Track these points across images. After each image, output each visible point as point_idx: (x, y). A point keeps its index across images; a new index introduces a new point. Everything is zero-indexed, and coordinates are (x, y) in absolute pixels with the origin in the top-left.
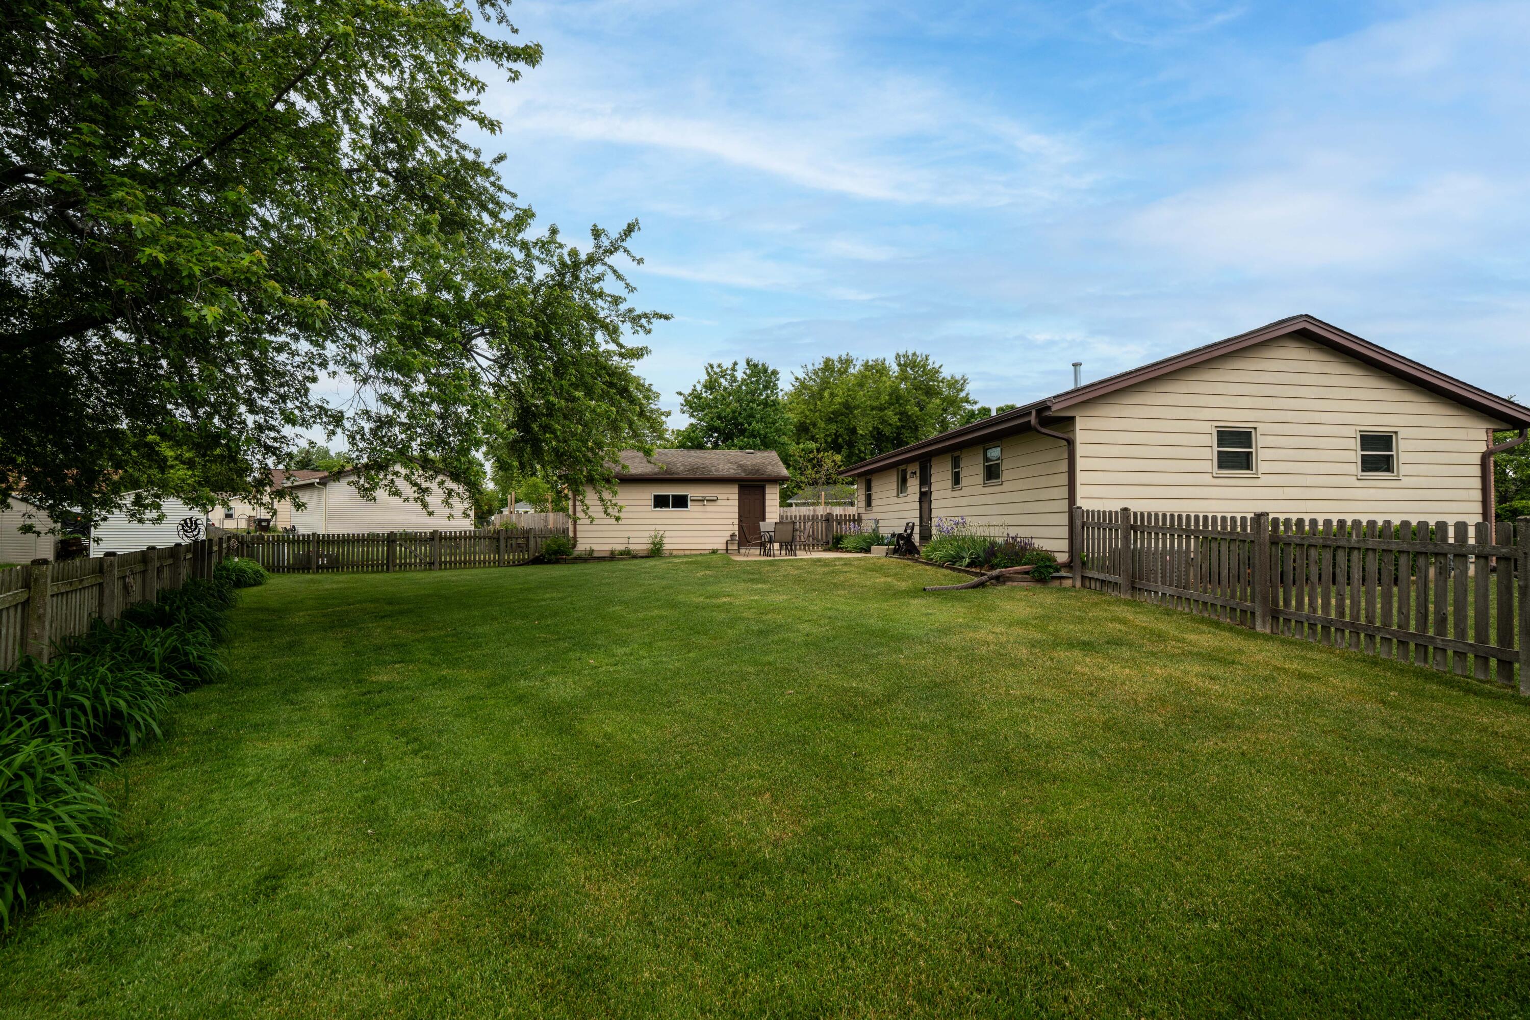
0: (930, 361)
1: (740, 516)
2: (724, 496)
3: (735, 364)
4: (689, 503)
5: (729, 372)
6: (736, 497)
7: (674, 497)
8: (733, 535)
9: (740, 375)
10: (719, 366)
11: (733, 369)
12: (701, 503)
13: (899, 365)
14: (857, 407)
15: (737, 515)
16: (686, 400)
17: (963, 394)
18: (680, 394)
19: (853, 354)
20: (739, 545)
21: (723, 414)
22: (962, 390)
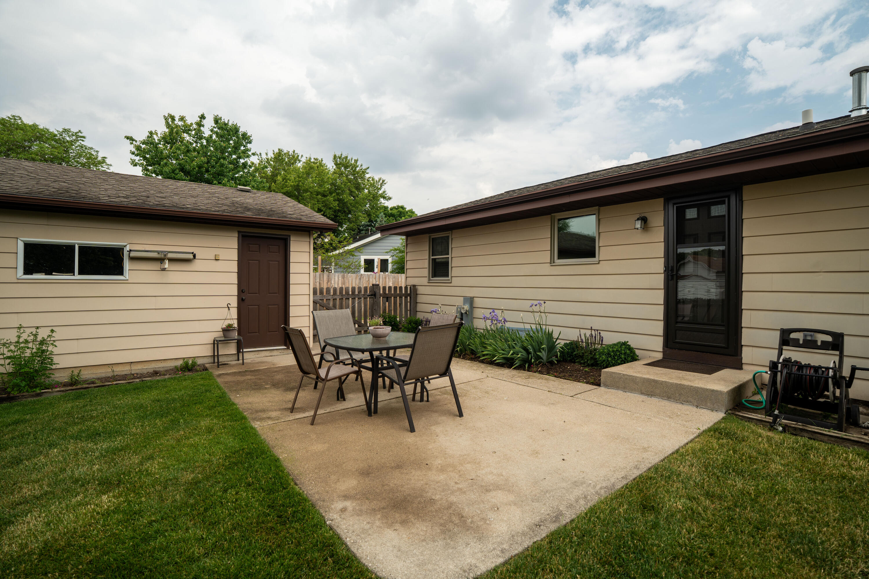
0: (359, 163)
1: (241, 291)
2: (210, 253)
3: (203, 117)
4: (127, 265)
5: (195, 126)
6: (234, 255)
7: (83, 249)
8: (227, 330)
9: (207, 133)
10: (182, 119)
11: (200, 125)
12: (156, 266)
13: (336, 164)
14: (306, 191)
15: (234, 290)
16: (138, 148)
17: (381, 192)
18: (131, 139)
19: (299, 152)
20: (240, 347)
21: (187, 167)
22: (380, 189)
